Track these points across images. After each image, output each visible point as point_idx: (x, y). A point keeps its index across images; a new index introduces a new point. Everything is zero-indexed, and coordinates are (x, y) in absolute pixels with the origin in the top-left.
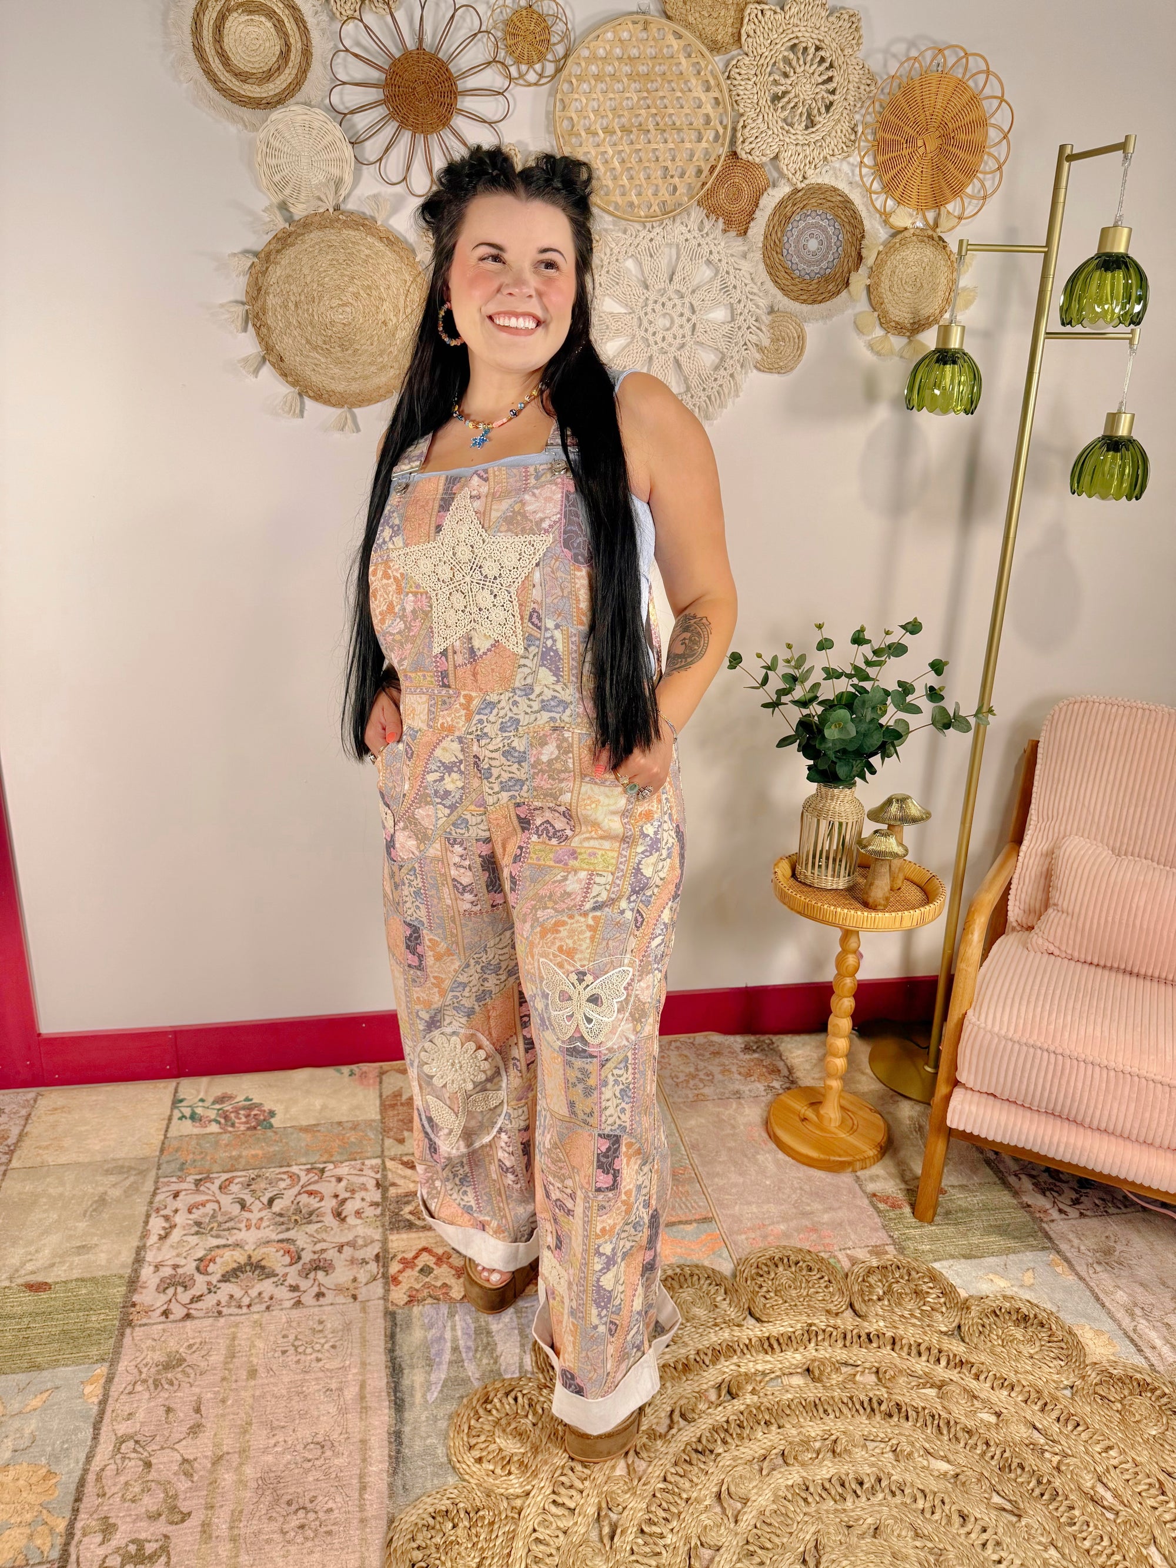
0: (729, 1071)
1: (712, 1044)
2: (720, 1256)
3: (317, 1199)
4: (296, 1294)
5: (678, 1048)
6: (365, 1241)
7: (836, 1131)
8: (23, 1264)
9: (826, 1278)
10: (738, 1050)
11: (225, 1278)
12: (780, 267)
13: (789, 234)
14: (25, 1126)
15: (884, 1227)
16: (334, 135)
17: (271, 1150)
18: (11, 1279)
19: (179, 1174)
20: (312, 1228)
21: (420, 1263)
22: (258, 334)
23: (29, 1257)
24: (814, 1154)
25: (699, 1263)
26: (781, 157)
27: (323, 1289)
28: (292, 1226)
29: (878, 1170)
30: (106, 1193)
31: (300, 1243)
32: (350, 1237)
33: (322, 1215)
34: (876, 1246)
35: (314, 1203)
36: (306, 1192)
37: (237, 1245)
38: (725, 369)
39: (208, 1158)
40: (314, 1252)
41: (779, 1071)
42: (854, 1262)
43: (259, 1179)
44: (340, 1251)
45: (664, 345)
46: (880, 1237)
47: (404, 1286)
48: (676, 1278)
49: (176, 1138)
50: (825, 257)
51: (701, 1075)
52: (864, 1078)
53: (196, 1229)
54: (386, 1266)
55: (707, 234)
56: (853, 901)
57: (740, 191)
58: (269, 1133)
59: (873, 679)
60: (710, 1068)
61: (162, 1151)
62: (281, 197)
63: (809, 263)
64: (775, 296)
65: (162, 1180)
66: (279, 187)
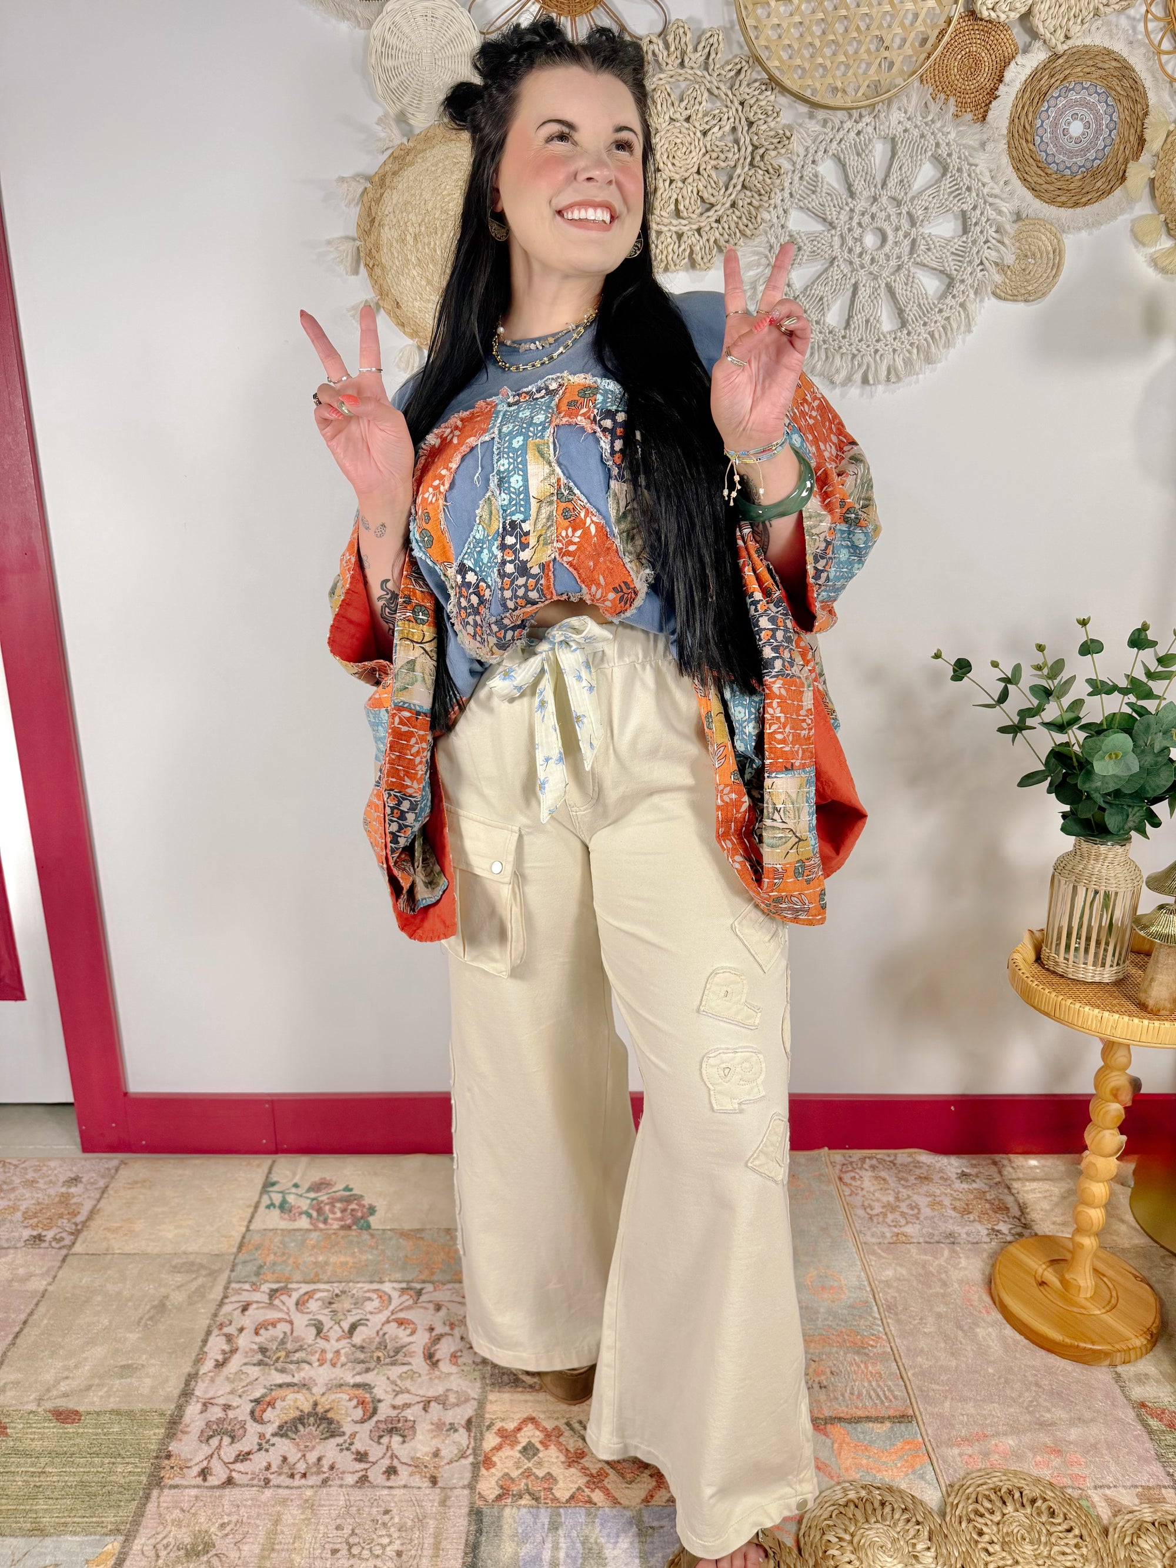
0: (940, 1203)
1: (918, 1165)
2: (922, 1477)
3: (408, 1331)
4: (363, 1466)
5: (873, 1167)
6: (458, 1399)
7: (1088, 1304)
8: (57, 1382)
9: (1076, 1532)
10: (954, 1176)
11: (282, 1432)
12: (1031, 161)
13: (1044, 115)
14: (99, 1201)
15: (1159, 1457)
16: (461, 23)
17: (364, 1258)
18: (39, 1400)
19: (254, 1279)
20: (395, 1371)
21: (523, 1438)
22: (370, 276)
23: (66, 1374)
24: (1054, 1334)
25: (895, 1484)
26: (1036, 10)
27: (396, 1463)
28: (372, 1365)
29: (1147, 1366)
30: (167, 1297)
31: (378, 1392)
32: (438, 1390)
33: (411, 1354)
34: (1149, 1488)
35: (403, 1335)
36: (396, 1320)
37: (304, 1386)
38: (954, 297)
39: (291, 1261)
40: (394, 1407)
41: (1007, 1209)
42: (1117, 1510)
43: (343, 1297)
44: (425, 1409)
45: (874, 268)
46: (1153, 1474)
47: (497, 1472)
48: (861, 1505)
49: (258, 1231)
50: (1093, 143)
51: (904, 1207)
52: (1123, 1228)
53: (260, 1357)
54: (479, 1439)
55: (933, 121)
56: (1124, 1001)
57: (978, 62)
58: (365, 1236)
59: (1158, 697)
60: (915, 1198)
61: (240, 1247)
62: (399, 106)
63: (1070, 154)
64: (1022, 199)
65: (233, 1285)
66: (395, 94)
